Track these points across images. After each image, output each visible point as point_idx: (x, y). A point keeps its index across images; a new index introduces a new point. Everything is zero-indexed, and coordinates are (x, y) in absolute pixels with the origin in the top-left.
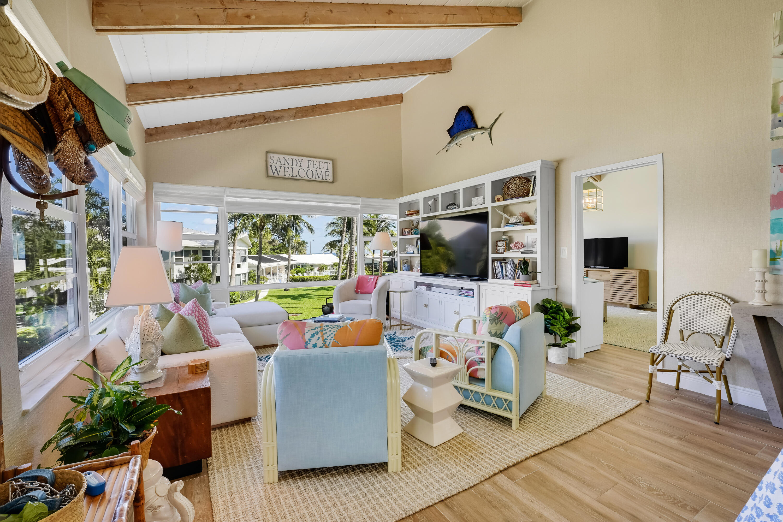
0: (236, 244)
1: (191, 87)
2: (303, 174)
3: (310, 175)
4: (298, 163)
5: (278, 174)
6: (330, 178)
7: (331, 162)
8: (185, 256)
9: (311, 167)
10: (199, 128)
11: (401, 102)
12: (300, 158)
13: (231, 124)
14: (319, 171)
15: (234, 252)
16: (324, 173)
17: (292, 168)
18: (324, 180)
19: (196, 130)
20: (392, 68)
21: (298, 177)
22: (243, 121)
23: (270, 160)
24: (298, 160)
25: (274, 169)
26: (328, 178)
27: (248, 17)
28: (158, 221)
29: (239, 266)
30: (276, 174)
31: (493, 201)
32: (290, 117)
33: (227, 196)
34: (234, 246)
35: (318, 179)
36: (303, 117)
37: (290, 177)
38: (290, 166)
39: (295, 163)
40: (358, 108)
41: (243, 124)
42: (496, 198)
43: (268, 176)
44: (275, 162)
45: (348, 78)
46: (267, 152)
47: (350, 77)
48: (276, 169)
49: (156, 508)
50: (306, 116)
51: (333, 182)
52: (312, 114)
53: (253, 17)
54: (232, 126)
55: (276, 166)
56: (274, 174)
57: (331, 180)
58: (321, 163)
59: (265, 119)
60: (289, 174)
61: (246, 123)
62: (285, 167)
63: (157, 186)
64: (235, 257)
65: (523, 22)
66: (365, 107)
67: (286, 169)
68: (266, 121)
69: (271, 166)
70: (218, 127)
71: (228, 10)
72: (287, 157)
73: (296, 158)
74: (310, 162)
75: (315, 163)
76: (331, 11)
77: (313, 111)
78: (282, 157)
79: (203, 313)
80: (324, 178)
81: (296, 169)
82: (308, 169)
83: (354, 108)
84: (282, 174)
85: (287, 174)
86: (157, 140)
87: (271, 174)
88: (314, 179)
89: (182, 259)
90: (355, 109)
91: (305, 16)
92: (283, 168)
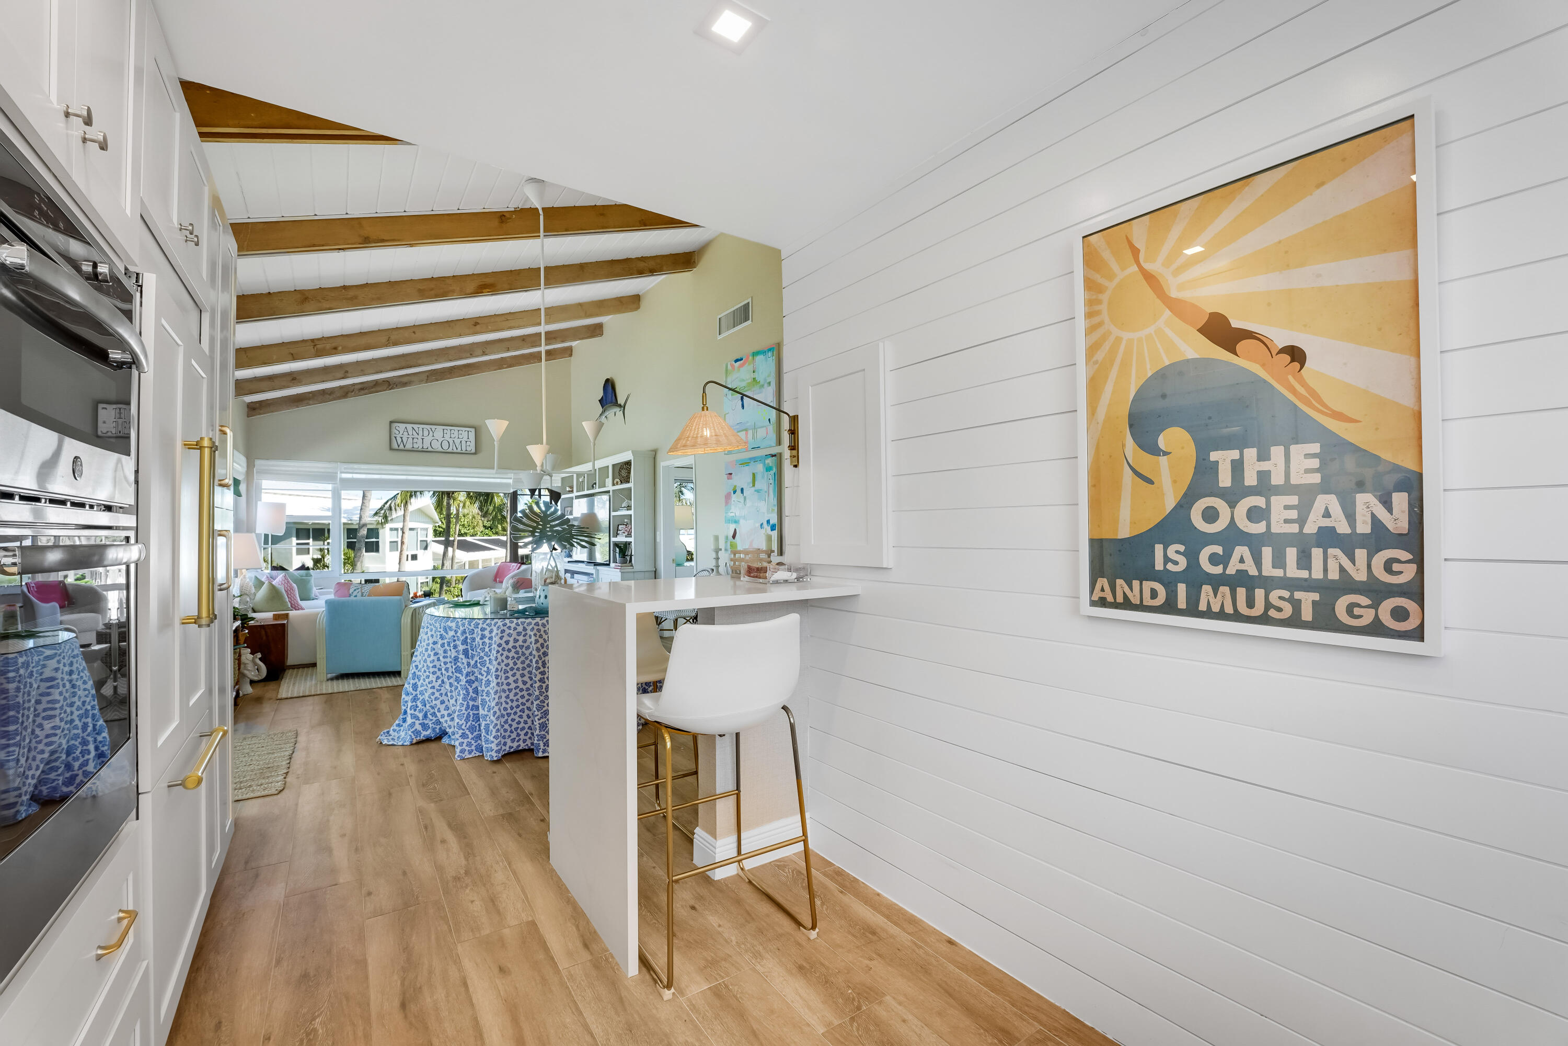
0: (408, 518)
1: (294, 379)
2: (436, 446)
3: (445, 446)
4: (431, 432)
5: (404, 446)
6: (472, 448)
7: (473, 430)
8: (315, 539)
9: (447, 437)
10: (309, 399)
11: (571, 355)
12: (433, 427)
13: (347, 393)
14: (457, 441)
15: (403, 533)
16: (463, 443)
17: (423, 439)
18: (464, 451)
19: (306, 402)
20: (523, 340)
21: (430, 449)
22: (362, 389)
23: (394, 431)
24: (430, 430)
25: (399, 440)
26: (469, 449)
27: (335, 348)
28: (259, 502)
29: (414, 557)
30: (402, 447)
31: (614, 485)
32: (421, 382)
33: (341, 473)
34: (404, 521)
35: (455, 450)
36: (437, 380)
37: (420, 449)
38: (420, 437)
39: (426, 433)
40: (510, 366)
41: (363, 392)
42: (615, 482)
43: (391, 449)
44: (401, 433)
45: (469, 355)
46: (391, 422)
47: (471, 354)
48: (402, 441)
49: (246, 664)
50: (441, 379)
51: (475, 453)
52: (449, 376)
53: (340, 348)
54: (349, 395)
55: (401, 438)
56: (399, 446)
57: (473, 451)
58: (460, 432)
59: (390, 385)
60: (418, 445)
61: (366, 391)
62: (413, 438)
63: (258, 463)
64: (406, 541)
65: (641, 308)
66: (521, 364)
67: (415, 440)
68: (390, 387)
69: (395, 437)
70: (331, 397)
71: (318, 346)
72: (415, 426)
73: (428, 427)
74: (445, 431)
75: (452, 431)
76: (414, 332)
77: (451, 373)
78: (409, 426)
79: (291, 584)
80: (464, 449)
81: (427, 440)
82: (443, 439)
83: (505, 366)
84: (409, 446)
85: (416, 446)
86: (260, 414)
87: (395, 446)
88: (450, 450)
89: (308, 544)
90: (506, 368)
91: (388, 340)
92: (410, 440)
